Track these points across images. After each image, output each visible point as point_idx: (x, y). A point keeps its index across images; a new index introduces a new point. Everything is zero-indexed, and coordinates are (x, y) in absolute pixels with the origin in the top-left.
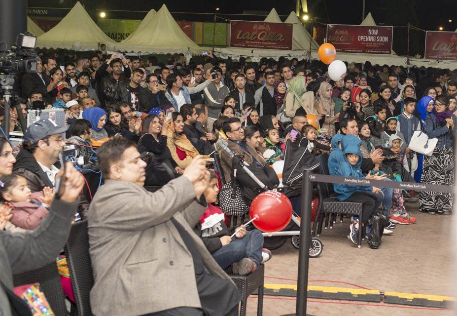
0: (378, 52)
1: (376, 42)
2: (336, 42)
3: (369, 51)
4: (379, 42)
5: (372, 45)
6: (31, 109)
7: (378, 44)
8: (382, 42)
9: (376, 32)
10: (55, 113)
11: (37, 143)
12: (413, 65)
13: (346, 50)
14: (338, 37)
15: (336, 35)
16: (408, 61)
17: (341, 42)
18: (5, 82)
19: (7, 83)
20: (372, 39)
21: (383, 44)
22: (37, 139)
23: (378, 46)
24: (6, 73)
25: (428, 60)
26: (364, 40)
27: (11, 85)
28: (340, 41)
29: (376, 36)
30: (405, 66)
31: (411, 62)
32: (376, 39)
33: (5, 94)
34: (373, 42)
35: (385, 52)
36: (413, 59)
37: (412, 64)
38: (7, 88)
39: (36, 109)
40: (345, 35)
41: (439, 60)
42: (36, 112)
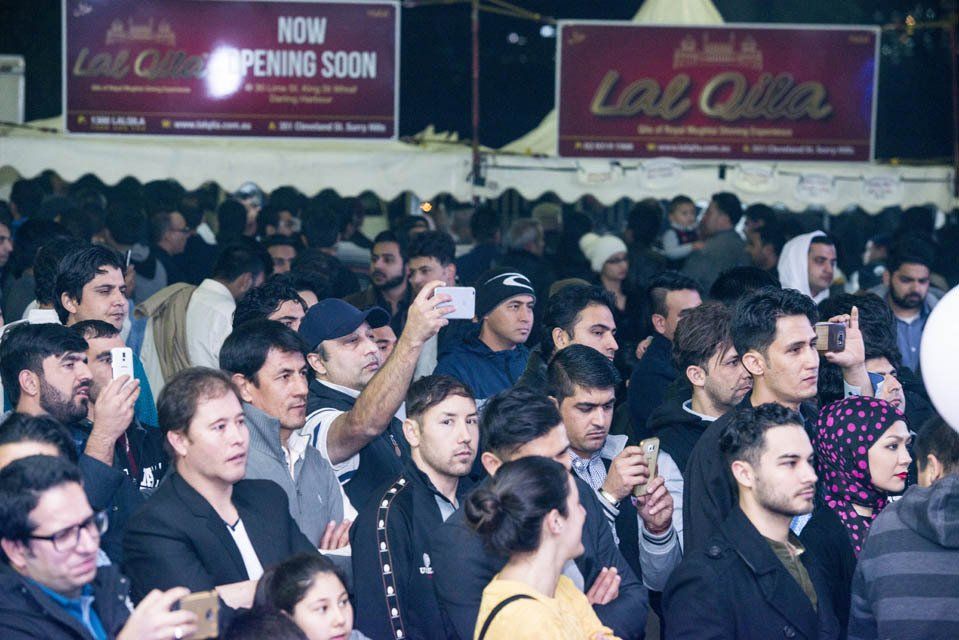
0: (328, 127)
1: (318, 80)
2: (117, 83)
3: (284, 126)
4: (334, 80)
5: (299, 94)
7: (327, 89)
8: (348, 81)
9: (316, 31)
12: (503, 186)
13: (166, 124)
14: (123, 55)
15: (114, 49)
16: (476, 168)
17: (143, 81)
20: (300, 65)
21: (353, 90)
23: (329, 100)
25: (571, 162)
26: (258, 73)
28: (131, 78)
29: (318, 49)
30: (463, 192)
31: (491, 175)
32: (320, 65)
34: (303, 80)
35: (363, 128)
36: (502, 161)
37: (494, 186)
40: (162, 48)
41: (625, 162)
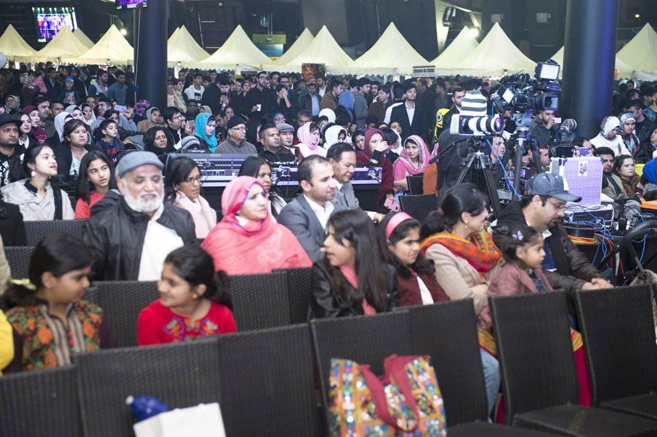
6: (555, 157)
10: (587, 162)
11: (532, 196)
18: (520, 122)
19: (523, 123)
22: (535, 192)
24: (522, 112)
27: (527, 126)
33: (518, 137)
38: (523, 129)
39: (560, 157)
42: (560, 160)
